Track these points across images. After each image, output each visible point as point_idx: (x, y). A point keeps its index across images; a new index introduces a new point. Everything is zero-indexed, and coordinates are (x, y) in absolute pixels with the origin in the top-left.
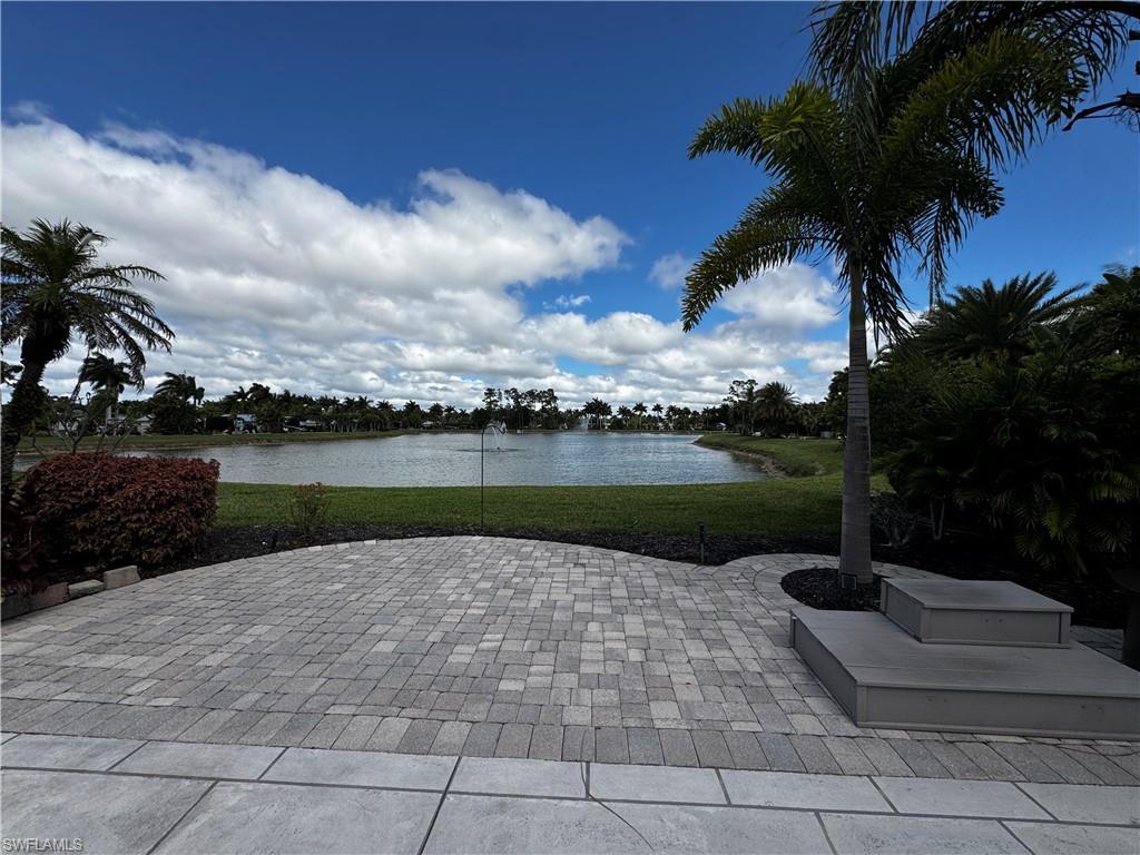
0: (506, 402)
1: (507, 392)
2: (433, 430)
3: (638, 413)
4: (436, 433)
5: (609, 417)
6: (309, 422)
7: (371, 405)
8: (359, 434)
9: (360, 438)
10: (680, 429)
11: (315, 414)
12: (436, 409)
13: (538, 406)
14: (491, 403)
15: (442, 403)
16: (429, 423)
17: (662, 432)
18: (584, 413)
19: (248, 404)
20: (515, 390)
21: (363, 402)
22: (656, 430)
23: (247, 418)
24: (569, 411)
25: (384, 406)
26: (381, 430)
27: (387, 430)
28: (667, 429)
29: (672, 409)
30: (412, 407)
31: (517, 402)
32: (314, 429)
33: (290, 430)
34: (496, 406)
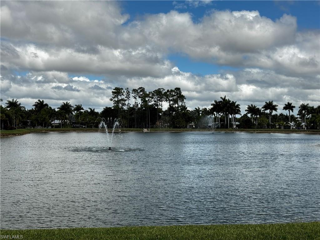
0: (133, 101)
1: (135, 91)
2: (63, 129)
3: (268, 111)
4: (64, 132)
5: (238, 116)
10: (312, 128)
12: (66, 108)
13: (165, 106)
14: (118, 102)
16: (57, 122)
17: (294, 131)
18: (211, 111)
20: (142, 90)
22: (287, 129)
24: (197, 111)
27: (12, 129)
28: (298, 129)
29: (304, 107)
30: (40, 106)
31: (144, 101)
34: (124, 105)
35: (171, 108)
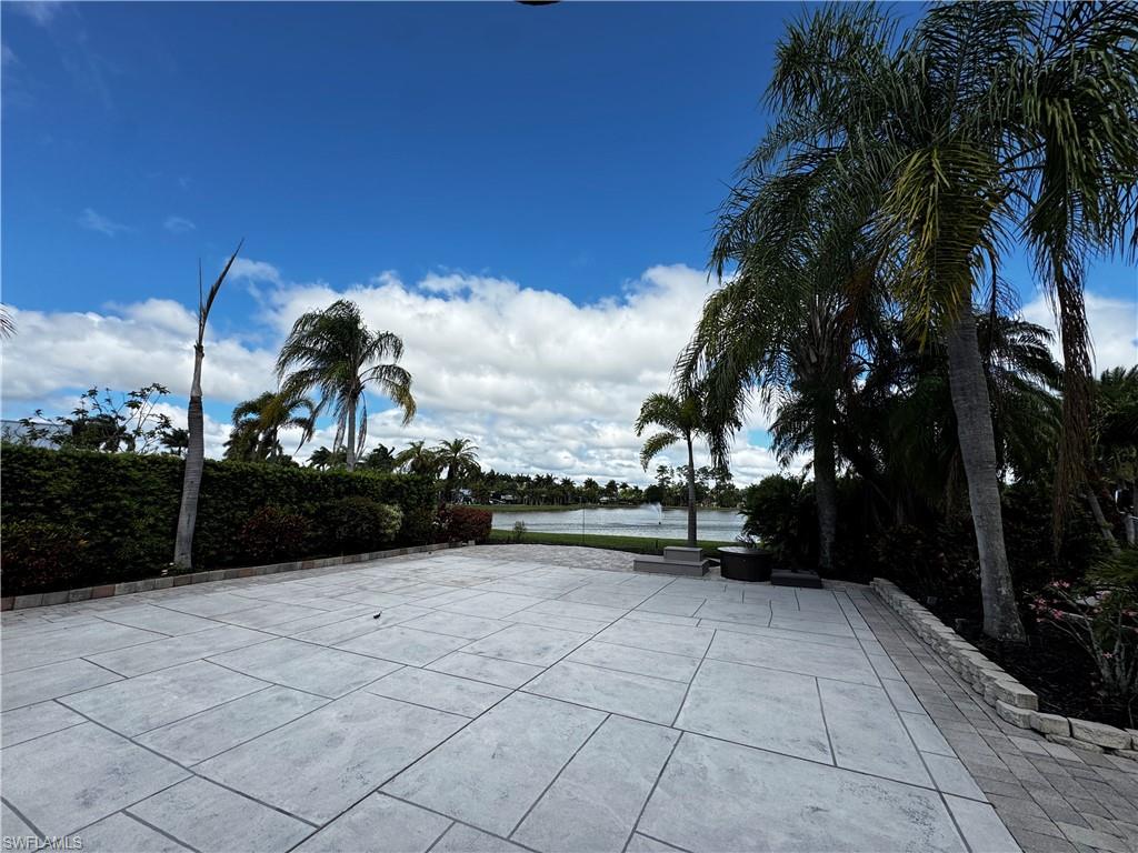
0: (679, 479)
1: (679, 469)
2: (609, 505)
6: (510, 497)
7: (556, 482)
8: (546, 507)
9: (546, 511)
11: (512, 490)
12: (612, 485)
13: (712, 484)
14: (663, 480)
15: (616, 479)
16: (605, 498)
19: (464, 481)
21: (549, 479)
23: (466, 492)
24: (744, 487)
25: (566, 482)
26: (563, 504)
27: (567, 504)
30: (590, 483)
31: (690, 479)
32: (511, 502)
33: (495, 503)
34: (669, 482)
35: (718, 487)
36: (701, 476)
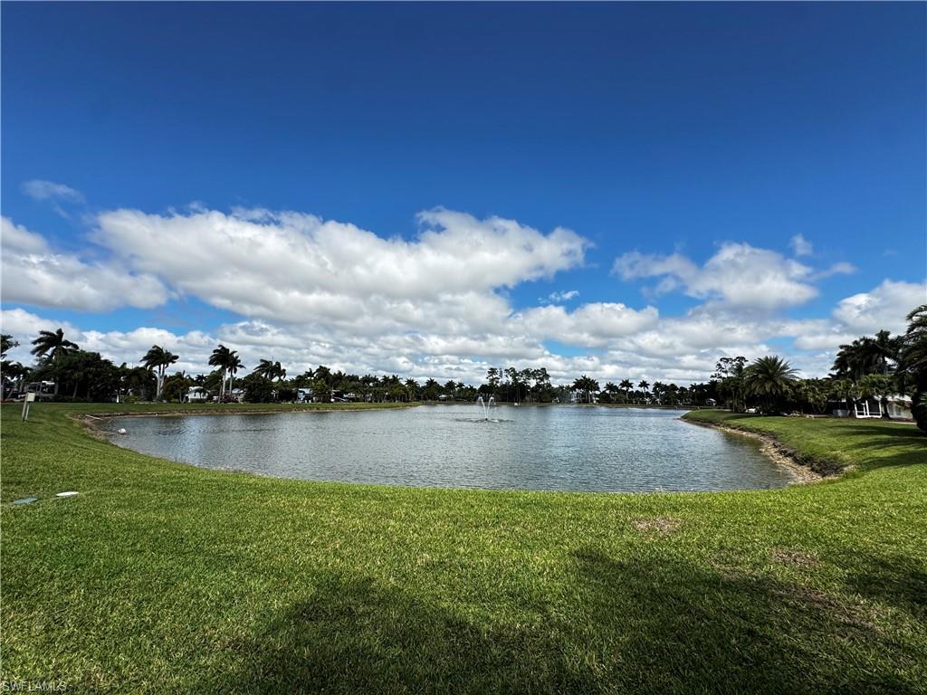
0: (506, 379)
1: (506, 371)
2: (448, 402)
3: (625, 388)
4: (448, 404)
5: (597, 393)
6: (352, 395)
7: (401, 382)
8: (388, 404)
9: (388, 407)
10: (667, 403)
11: (357, 389)
12: (450, 385)
13: (533, 383)
14: (493, 380)
15: (454, 381)
16: (443, 396)
17: (649, 406)
18: (574, 388)
19: (312, 381)
21: (395, 379)
22: (643, 405)
23: (307, 391)
24: (561, 388)
25: (410, 382)
26: (404, 401)
28: (654, 404)
29: (658, 385)
30: (431, 383)
31: (515, 379)
32: (353, 400)
33: (337, 401)
34: (497, 382)
35: (538, 385)
36: (524, 377)
